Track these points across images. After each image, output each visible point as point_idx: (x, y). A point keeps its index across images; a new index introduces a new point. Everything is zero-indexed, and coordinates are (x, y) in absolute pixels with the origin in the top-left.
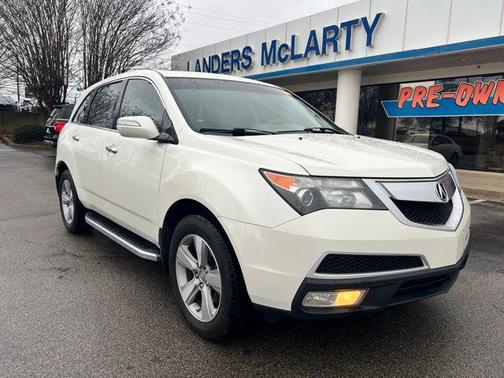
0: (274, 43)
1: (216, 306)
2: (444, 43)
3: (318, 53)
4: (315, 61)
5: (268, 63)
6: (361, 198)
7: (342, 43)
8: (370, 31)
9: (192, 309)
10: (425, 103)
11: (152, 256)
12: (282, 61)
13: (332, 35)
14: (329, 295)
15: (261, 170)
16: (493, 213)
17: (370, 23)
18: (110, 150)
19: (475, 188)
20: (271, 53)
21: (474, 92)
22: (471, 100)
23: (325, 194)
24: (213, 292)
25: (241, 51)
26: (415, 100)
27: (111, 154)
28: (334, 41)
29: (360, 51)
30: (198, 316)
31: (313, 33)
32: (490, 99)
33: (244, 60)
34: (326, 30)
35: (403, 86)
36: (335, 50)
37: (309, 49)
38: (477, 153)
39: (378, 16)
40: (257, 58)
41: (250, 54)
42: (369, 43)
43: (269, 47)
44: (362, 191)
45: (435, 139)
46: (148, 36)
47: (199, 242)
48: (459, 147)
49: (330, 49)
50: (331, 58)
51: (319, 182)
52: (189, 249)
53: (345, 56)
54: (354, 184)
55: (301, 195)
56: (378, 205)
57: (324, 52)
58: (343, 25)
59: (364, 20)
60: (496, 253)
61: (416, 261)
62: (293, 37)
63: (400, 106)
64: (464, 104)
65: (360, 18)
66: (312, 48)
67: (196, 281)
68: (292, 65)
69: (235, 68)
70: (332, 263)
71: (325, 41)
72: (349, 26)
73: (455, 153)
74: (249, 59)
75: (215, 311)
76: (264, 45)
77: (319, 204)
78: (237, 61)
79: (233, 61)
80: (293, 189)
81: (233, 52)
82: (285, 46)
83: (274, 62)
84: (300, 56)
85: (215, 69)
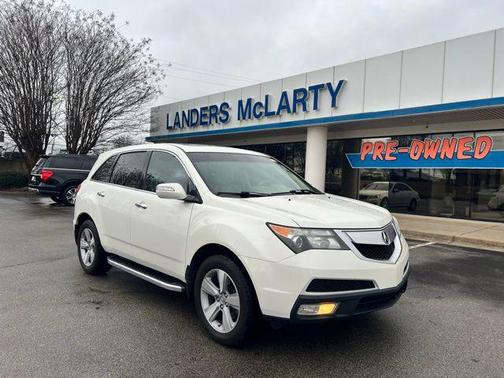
0: (249, 101)
1: (234, 320)
2: (397, 108)
3: (289, 112)
4: (287, 118)
5: (244, 118)
6: (333, 242)
7: (310, 103)
8: (334, 95)
9: (214, 325)
10: (384, 156)
11: (178, 288)
12: (257, 117)
13: (301, 96)
14: (314, 306)
15: (267, 224)
16: (440, 253)
17: (334, 88)
18: (139, 206)
19: (427, 232)
20: (247, 109)
21: (424, 148)
22: (422, 155)
23: (310, 239)
24: (232, 310)
25: (219, 106)
26: (376, 154)
27: (141, 209)
28: (303, 102)
29: (326, 111)
30: (220, 330)
31: (284, 94)
32: (438, 155)
33: (221, 115)
34: (296, 92)
35: (365, 141)
36: (305, 109)
37: (281, 107)
38: (430, 197)
39: (341, 82)
40: (234, 113)
41: (227, 110)
42: (334, 105)
43: (244, 104)
44: (333, 237)
45: (396, 186)
46: (131, 90)
47: (222, 274)
48: (417, 193)
49: (300, 108)
50: (301, 116)
51: (306, 232)
52: (212, 280)
53: (313, 115)
54: (328, 233)
55: (295, 240)
56: (344, 247)
57: (294, 111)
58: (310, 88)
59: (329, 85)
60: (437, 285)
61: (370, 284)
62: (267, 97)
63: (363, 159)
64: (416, 158)
65: (325, 83)
66: (284, 106)
67: (217, 304)
68: (266, 121)
69: (213, 121)
70: (317, 284)
71: (296, 101)
72: (316, 89)
73: (414, 200)
74: (226, 114)
75: (234, 324)
76: (240, 102)
77: (307, 246)
78: (215, 115)
79: (211, 115)
80: (290, 237)
81: (211, 107)
82: (259, 104)
83: (250, 117)
84: (273, 113)
85: (194, 122)
